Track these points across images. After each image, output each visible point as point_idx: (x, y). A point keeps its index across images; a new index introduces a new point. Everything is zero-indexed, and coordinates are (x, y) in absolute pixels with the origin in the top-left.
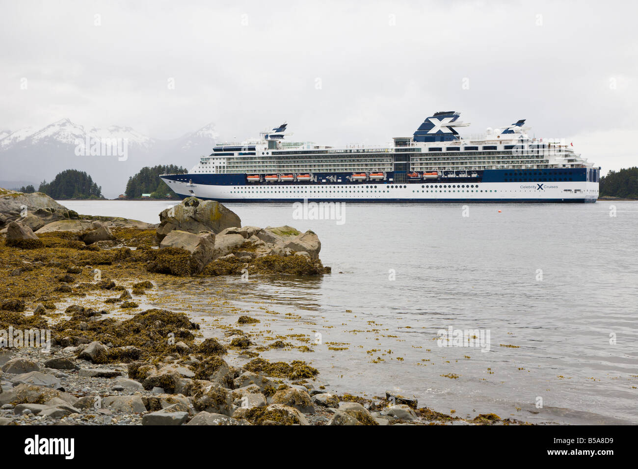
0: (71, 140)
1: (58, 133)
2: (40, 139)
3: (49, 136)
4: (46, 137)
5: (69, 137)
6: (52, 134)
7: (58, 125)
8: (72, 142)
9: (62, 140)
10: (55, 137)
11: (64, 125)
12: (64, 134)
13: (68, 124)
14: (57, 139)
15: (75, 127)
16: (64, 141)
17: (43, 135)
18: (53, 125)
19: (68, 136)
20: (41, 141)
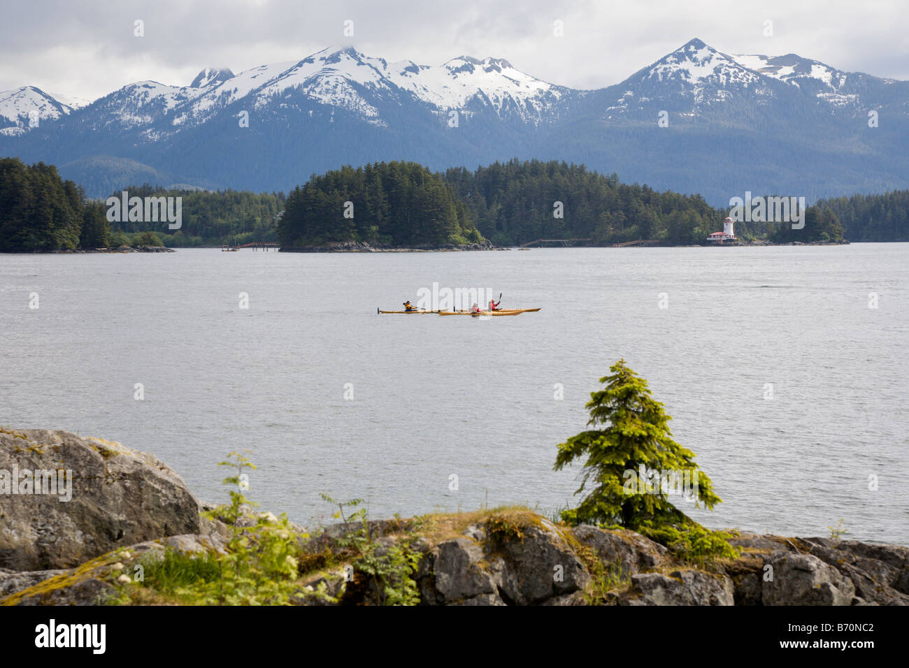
0: (342, 96)
1: (313, 81)
2: (275, 94)
3: (295, 87)
4: (288, 91)
5: (339, 89)
6: (302, 81)
7: (322, 59)
8: (343, 102)
9: (318, 96)
10: (306, 90)
11: (335, 58)
12: (327, 83)
13: (342, 57)
14: (311, 93)
15: (360, 63)
16: (326, 99)
17: (282, 85)
18: (310, 60)
19: (335, 87)
20: (276, 99)
